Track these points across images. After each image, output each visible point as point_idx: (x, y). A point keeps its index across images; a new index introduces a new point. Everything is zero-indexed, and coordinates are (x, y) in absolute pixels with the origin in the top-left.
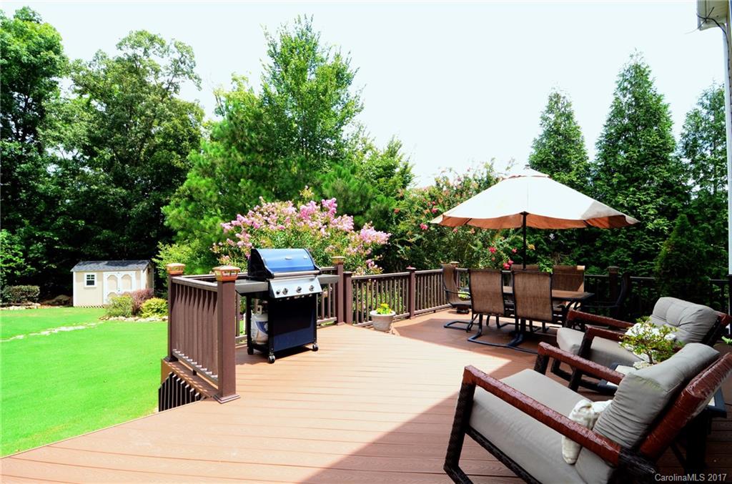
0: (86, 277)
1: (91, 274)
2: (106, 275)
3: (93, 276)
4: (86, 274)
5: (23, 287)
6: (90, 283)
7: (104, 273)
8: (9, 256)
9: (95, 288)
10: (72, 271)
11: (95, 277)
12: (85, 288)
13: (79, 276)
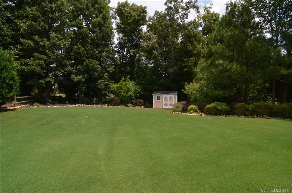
0: (157, 97)
1: (158, 96)
2: (164, 96)
3: (159, 97)
4: (157, 96)
5: (139, 100)
6: (158, 99)
7: (163, 96)
8: (136, 89)
9: (160, 101)
10: (152, 95)
11: (160, 97)
12: (157, 101)
13: (155, 97)
